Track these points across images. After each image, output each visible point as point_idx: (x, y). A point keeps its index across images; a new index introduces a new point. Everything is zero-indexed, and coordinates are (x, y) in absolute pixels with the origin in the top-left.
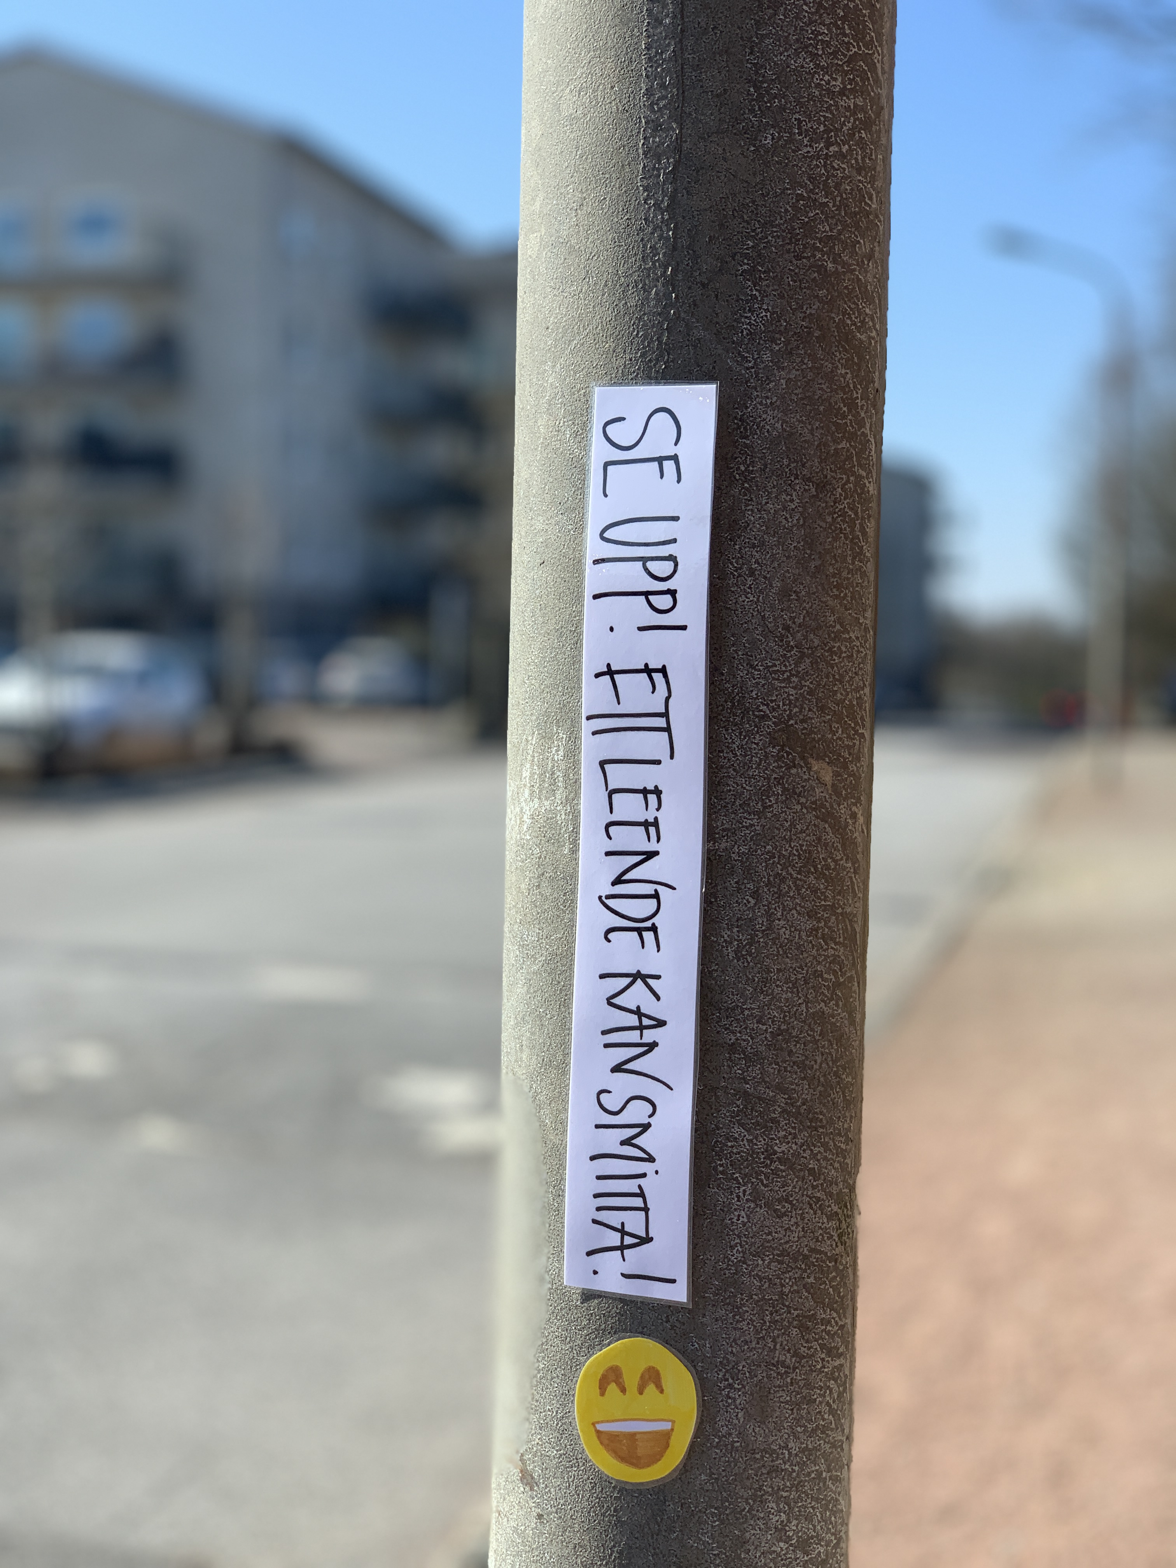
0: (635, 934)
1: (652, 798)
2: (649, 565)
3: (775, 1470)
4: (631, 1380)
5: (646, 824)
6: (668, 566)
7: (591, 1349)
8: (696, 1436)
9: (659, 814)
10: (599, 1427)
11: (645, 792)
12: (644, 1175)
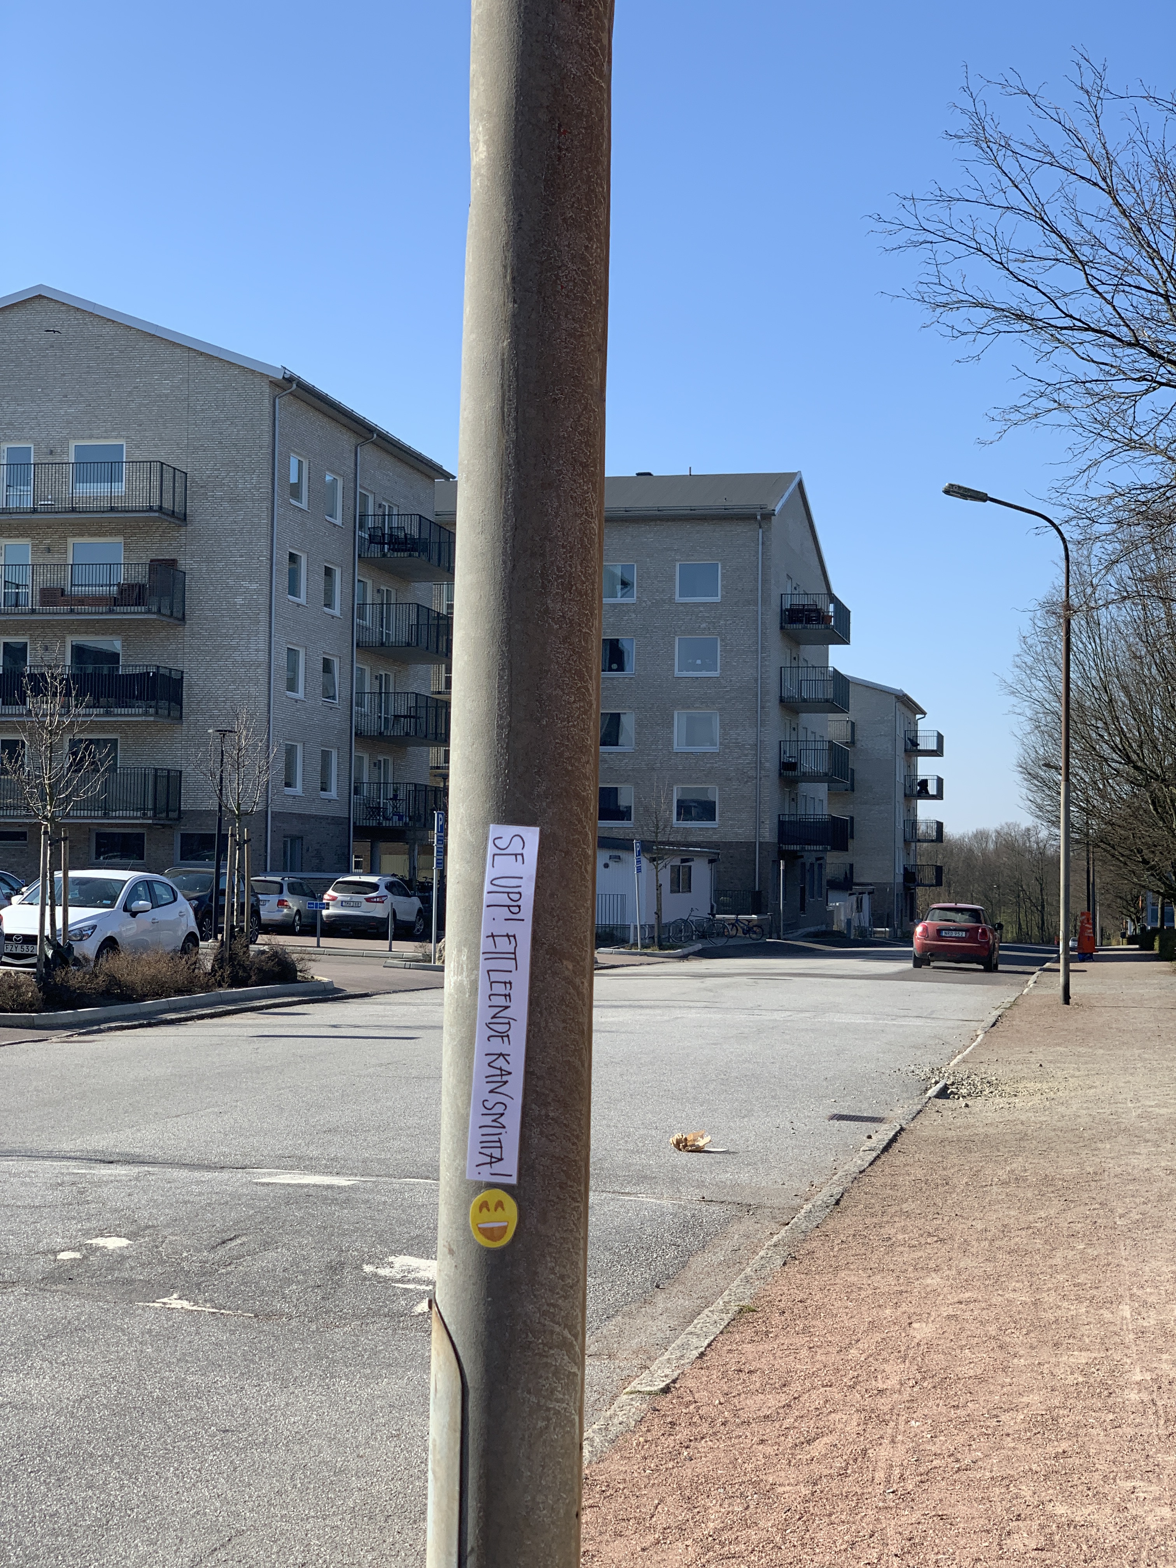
0: (500, 1039)
1: (508, 985)
2: (511, 895)
3: (549, 1244)
4: (492, 1206)
5: (505, 995)
6: (518, 896)
7: (477, 1194)
8: (517, 1228)
9: (511, 992)
10: (480, 1226)
11: (505, 983)
12: (501, 1134)
